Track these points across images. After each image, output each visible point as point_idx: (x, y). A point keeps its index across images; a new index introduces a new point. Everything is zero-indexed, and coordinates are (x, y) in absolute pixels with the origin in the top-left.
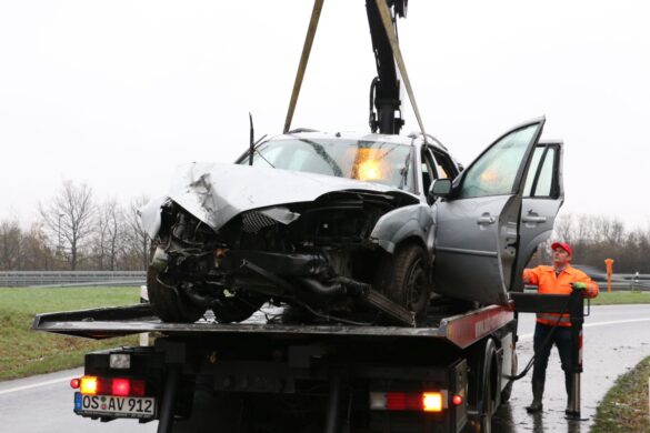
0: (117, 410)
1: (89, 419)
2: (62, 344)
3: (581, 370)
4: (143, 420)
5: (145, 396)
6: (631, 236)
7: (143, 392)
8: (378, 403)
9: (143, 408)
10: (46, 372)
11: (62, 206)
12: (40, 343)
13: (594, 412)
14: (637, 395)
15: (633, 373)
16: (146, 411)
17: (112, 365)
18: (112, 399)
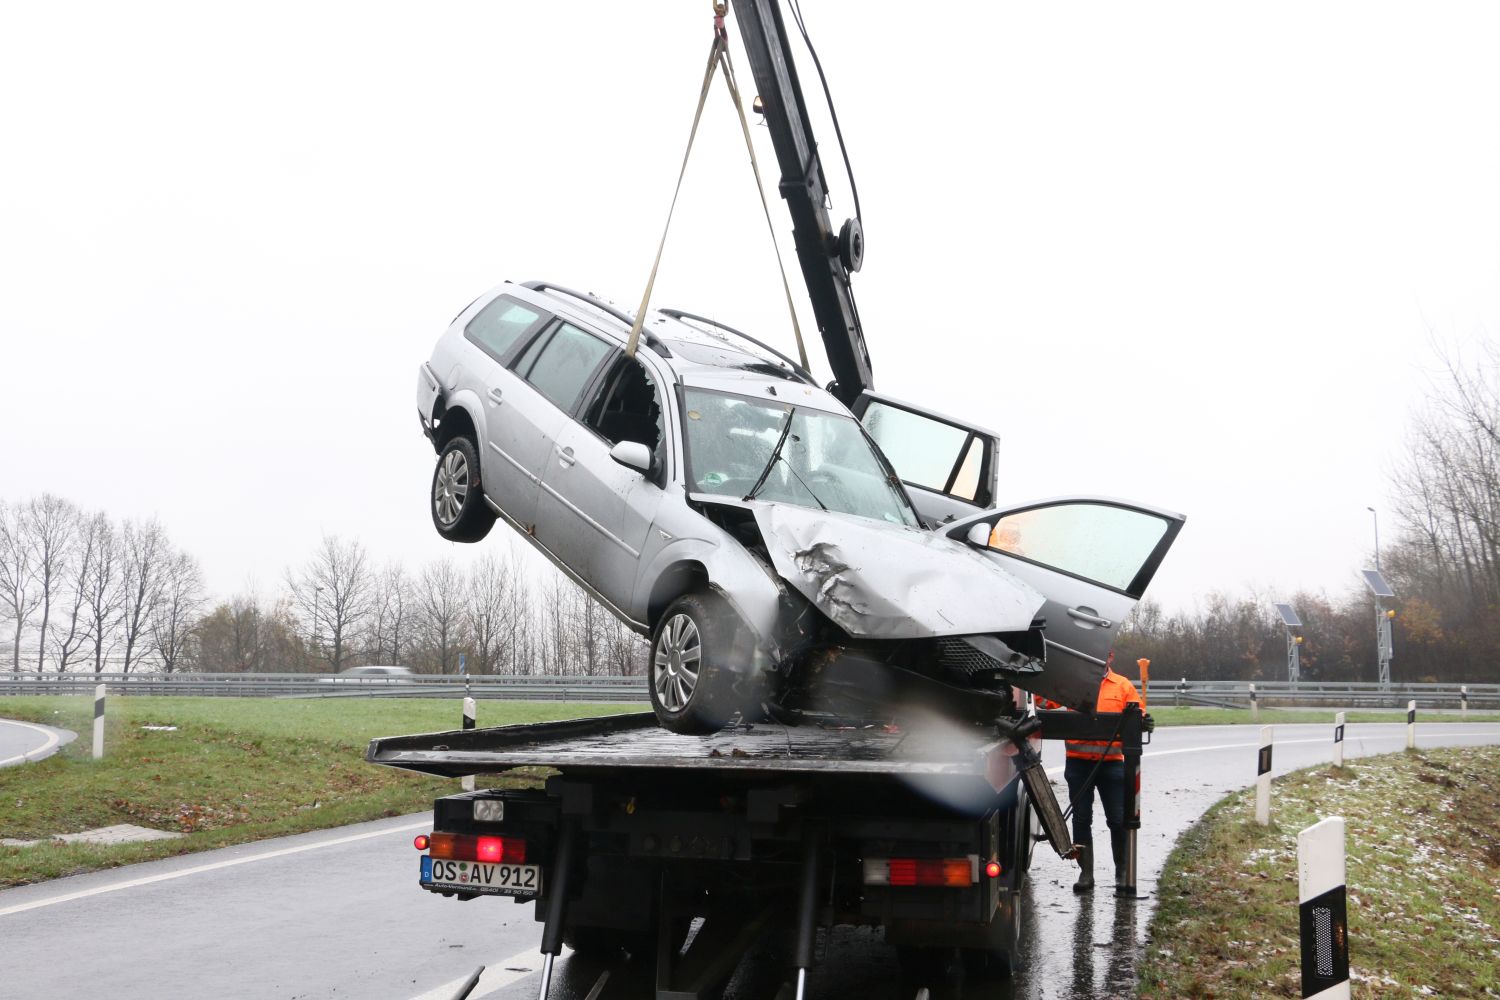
0: (483, 883)
1: (439, 895)
2: (341, 785)
3: (1138, 825)
4: (521, 899)
5: (526, 862)
6: (1172, 624)
7: (522, 858)
8: (876, 874)
9: (522, 881)
10: (332, 826)
11: (322, 576)
12: (310, 782)
13: (1153, 886)
14: (1210, 861)
15: (1198, 828)
16: (526, 884)
17: (476, 817)
18: (476, 867)
